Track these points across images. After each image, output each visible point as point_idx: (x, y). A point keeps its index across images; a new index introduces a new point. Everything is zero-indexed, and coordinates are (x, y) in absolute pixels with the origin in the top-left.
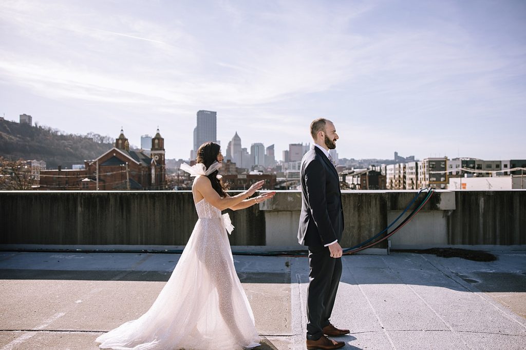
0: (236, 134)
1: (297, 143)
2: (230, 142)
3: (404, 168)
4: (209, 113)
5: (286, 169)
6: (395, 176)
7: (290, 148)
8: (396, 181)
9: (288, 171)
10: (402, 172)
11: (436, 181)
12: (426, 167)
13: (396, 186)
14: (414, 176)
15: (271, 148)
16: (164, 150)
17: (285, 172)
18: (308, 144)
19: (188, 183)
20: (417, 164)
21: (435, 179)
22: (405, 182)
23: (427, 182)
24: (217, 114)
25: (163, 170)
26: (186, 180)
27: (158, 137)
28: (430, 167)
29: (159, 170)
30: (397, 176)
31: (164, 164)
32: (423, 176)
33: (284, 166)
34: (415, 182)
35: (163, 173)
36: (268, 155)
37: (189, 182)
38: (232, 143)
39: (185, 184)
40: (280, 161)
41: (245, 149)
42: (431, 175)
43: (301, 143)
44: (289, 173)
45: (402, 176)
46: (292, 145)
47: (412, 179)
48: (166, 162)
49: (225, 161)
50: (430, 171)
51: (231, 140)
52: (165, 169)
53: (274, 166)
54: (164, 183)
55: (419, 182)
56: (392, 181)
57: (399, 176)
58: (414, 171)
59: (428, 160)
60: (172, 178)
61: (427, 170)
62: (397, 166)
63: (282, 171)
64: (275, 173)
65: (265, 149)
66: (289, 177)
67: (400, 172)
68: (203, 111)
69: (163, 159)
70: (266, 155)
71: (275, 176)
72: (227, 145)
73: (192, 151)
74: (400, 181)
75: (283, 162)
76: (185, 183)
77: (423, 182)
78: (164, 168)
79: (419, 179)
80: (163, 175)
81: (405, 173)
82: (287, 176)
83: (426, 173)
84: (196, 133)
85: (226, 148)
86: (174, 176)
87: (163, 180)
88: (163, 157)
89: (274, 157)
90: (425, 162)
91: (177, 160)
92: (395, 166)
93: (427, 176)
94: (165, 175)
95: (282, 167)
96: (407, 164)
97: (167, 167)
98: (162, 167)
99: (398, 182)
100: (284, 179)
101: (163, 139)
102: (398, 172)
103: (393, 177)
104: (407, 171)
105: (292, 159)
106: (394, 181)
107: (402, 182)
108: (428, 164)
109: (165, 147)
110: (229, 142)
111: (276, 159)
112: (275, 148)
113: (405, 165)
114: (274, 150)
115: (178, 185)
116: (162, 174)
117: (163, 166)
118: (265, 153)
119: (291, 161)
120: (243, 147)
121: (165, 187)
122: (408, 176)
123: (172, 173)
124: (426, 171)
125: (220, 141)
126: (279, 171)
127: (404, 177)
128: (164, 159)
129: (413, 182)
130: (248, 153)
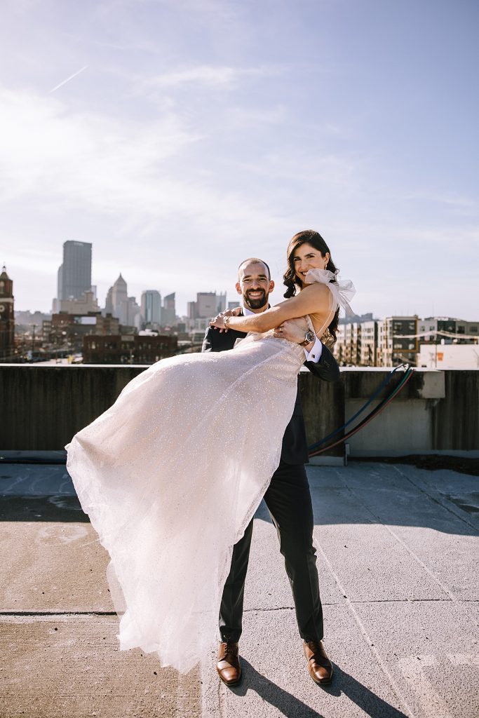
0: (121, 276)
1: (208, 291)
2: (112, 288)
3: (359, 329)
4: (81, 244)
5: (192, 328)
6: (345, 341)
7: (198, 299)
8: (347, 348)
9: (194, 332)
10: (355, 335)
11: (403, 348)
12: (389, 328)
13: (347, 354)
14: (372, 342)
15: (171, 298)
16: (13, 297)
17: (190, 333)
18: (223, 294)
19: (47, 347)
20: (376, 325)
21: (400, 346)
22: (359, 350)
23: (390, 351)
24: (93, 246)
25: (11, 327)
26: (45, 342)
27: (4, 277)
28: (394, 330)
29: (5, 326)
30: (348, 341)
31: (13, 318)
32: (384, 342)
33: (189, 324)
34: (373, 350)
35: (11, 331)
36: (166, 308)
37: (50, 345)
38: (115, 290)
39: (44, 348)
40: (184, 317)
41: (133, 299)
42: (395, 341)
43: (213, 292)
44: (196, 334)
45: (355, 342)
46: (200, 295)
47: (369, 346)
48: (15, 315)
49: (104, 315)
50: (394, 334)
51: (112, 285)
52: (14, 326)
53: (175, 324)
54: (11, 346)
55: (378, 350)
56: (341, 348)
57: (352, 341)
58: (372, 334)
59: (391, 319)
60: (24, 339)
61: (390, 333)
62: (349, 327)
63: (187, 330)
64: (176, 333)
65: (162, 298)
66: (195, 340)
67: (352, 335)
68: (73, 242)
69: (11, 311)
70: (163, 308)
71: (176, 339)
72: (106, 291)
73: (55, 300)
74: (352, 349)
75: (187, 318)
76: (44, 346)
77: (385, 350)
78: (13, 323)
79: (379, 346)
80: (11, 334)
81: (359, 337)
82: (193, 339)
83: (389, 337)
84: (61, 273)
85: (105, 296)
86: (27, 336)
87: (10, 341)
88: (11, 307)
89: (174, 311)
90: (388, 323)
91: (32, 312)
92: (345, 327)
93: (390, 342)
94: (13, 334)
95: (187, 325)
96: (362, 325)
97: (17, 322)
98: (9, 322)
99: (349, 349)
100: (188, 342)
101: (11, 282)
102: (349, 335)
103: (343, 342)
104: (363, 334)
105: (201, 314)
106: (344, 348)
107: (355, 349)
108: (391, 326)
109: (14, 294)
110: (109, 288)
111: (177, 314)
112: (176, 298)
113: (360, 327)
114: (174, 301)
115: (33, 350)
116: (8, 333)
117: (11, 320)
118: (162, 305)
119: (199, 317)
120: (129, 295)
121: (14, 351)
122: (364, 342)
123: (25, 331)
124: (388, 334)
125: (96, 287)
126: (182, 332)
127: (359, 343)
128: (13, 311)
129: (370, 350)
130: (136, 304)
